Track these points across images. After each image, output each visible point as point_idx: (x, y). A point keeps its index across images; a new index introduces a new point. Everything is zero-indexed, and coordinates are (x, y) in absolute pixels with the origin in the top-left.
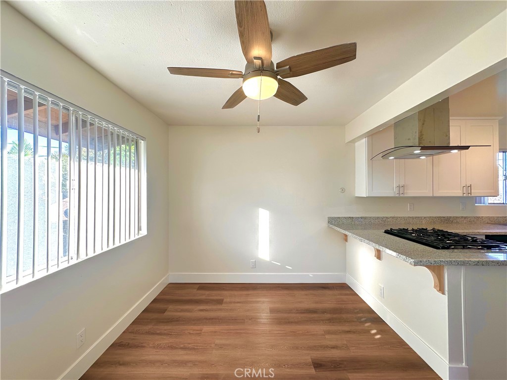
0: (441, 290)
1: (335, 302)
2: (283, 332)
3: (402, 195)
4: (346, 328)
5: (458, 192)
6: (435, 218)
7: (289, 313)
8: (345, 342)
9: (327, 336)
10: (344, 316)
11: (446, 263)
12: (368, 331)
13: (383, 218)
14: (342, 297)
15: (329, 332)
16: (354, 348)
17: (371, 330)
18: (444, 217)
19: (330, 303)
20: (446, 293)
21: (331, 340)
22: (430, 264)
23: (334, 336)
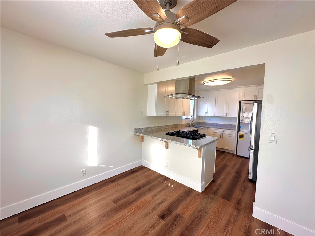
1: (145, 178)
2: (132, 211)
3: (167, 115)
4: (159, 189)
5: (182, 114)
7: (126, 197)
8: (164, 197)
9: (155, 199)
10: (154, 183)
12: (168, 186)
14: (146, 173)
15: (154, 196)
16: (169, 197)
17: (168, 184)
19: (142, 179)
20: (202, 157)
21: (158, 199)
23: (157, 197)
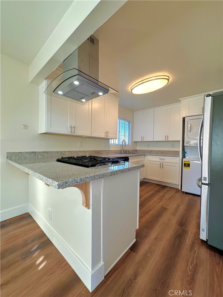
0: (87, 206)
3: (73, 134)
5: (103, 135)
6: (93, 151)
11: (91, 178)
13: (61, 152)
18: (97, 151)
20: (91, 207)
22: (76, 183)
